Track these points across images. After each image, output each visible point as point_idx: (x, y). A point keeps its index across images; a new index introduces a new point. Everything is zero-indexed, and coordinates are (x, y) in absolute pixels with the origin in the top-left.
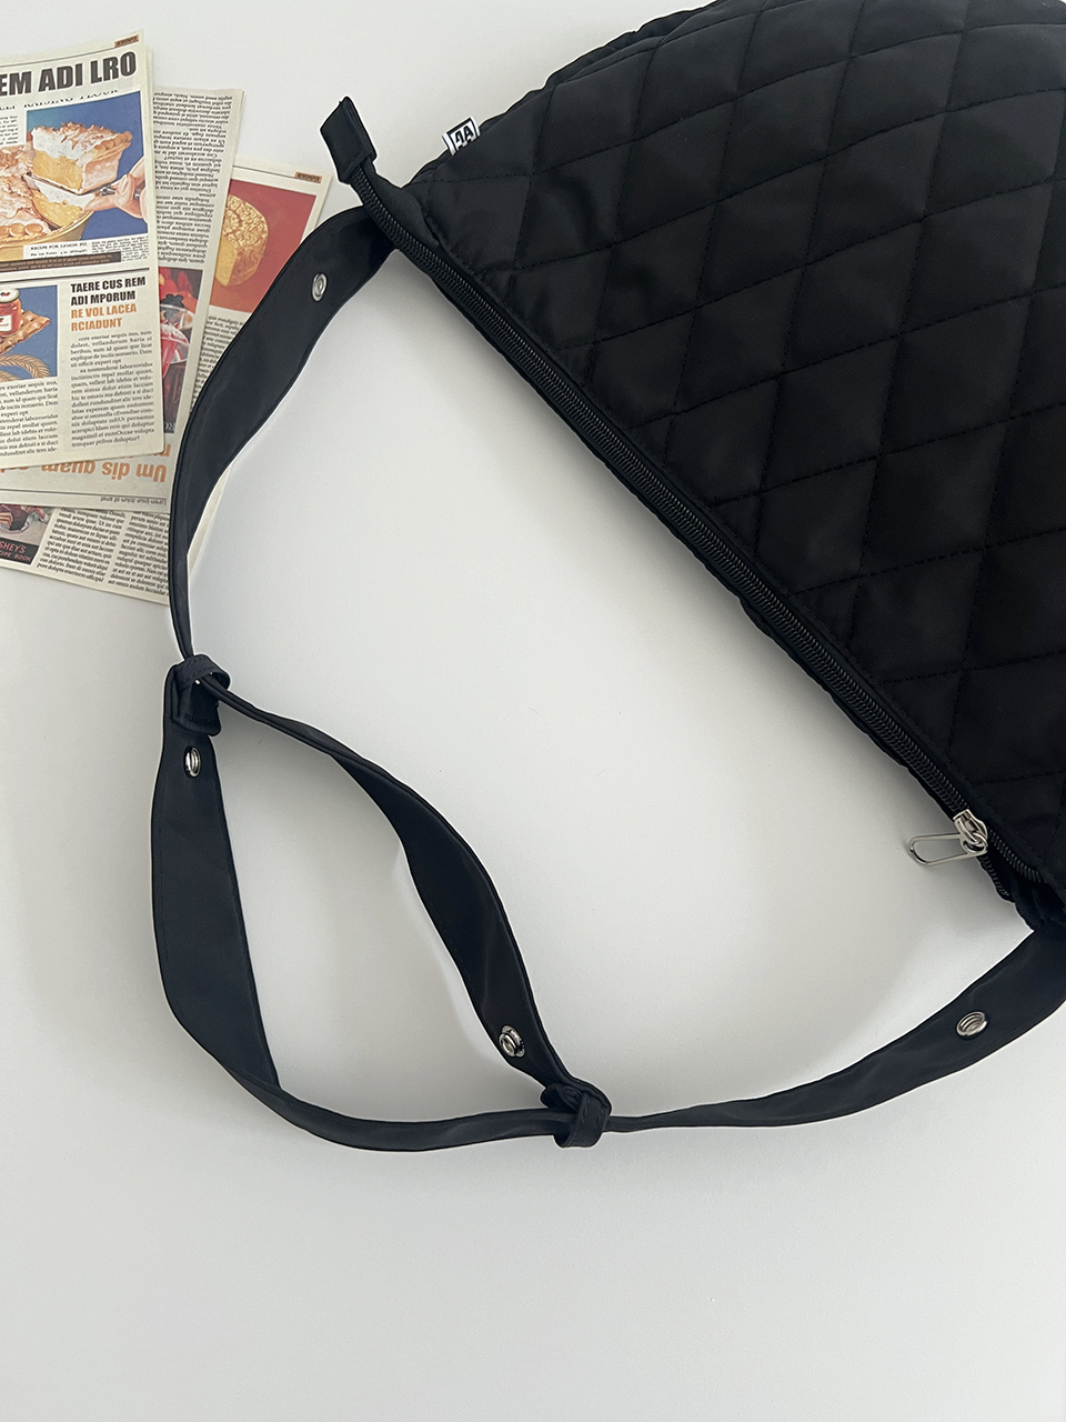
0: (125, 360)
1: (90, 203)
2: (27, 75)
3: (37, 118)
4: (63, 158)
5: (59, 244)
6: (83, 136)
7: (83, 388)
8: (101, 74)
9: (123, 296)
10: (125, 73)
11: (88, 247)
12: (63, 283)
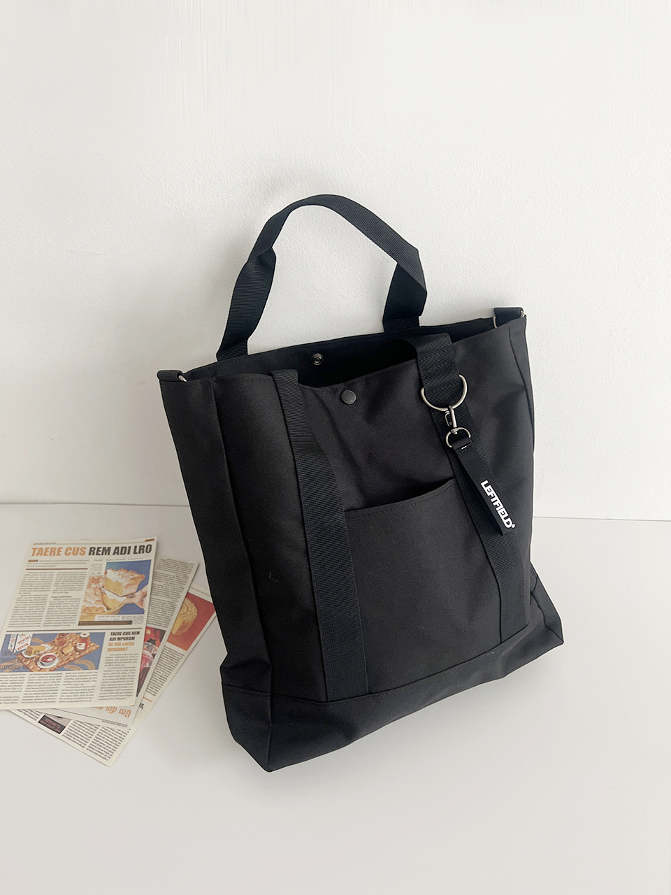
0: (126, 665)
1: (124, 600)
2: (109, 548)
3: (110, 566)
4: (117, 582)
5: (110, 616)
6: (127, 574)
7: (107, 675)
8: (137, 551)
9: (130, 639)
10: (147, 552)
11: (120, 618)
12: (108, 631)
